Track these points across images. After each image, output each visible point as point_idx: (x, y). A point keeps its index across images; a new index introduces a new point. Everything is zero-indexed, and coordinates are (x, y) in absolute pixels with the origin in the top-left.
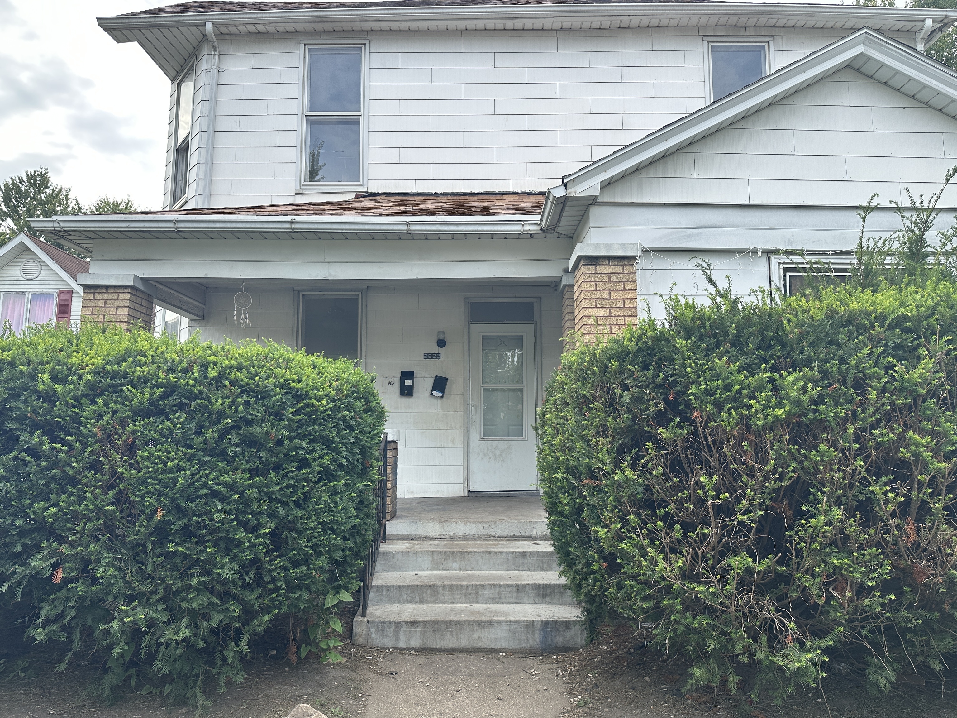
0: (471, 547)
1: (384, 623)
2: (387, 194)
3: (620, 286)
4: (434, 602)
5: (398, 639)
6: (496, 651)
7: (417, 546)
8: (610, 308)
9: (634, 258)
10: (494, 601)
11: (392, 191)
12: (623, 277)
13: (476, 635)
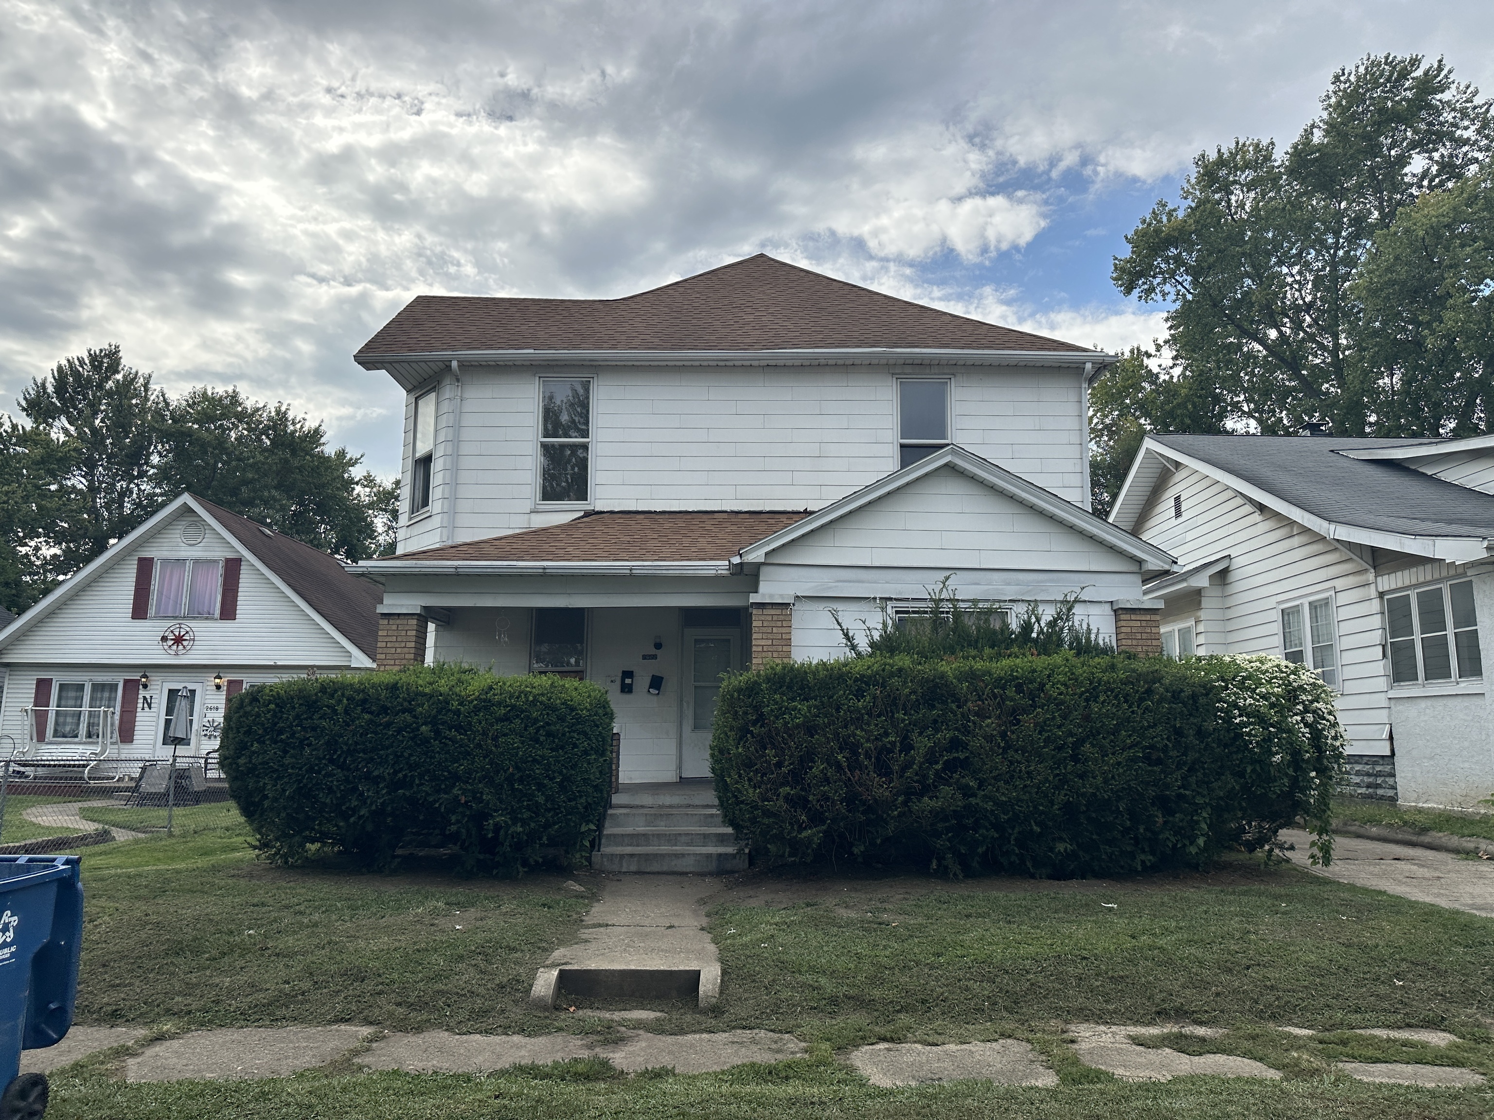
0: (674, 811)
1: (612, 855)
2: (612, 512)
3: (779, 624)
4: (646, 846)
5: (621, 866)
6: (686, 873)
7: (634, 811)
8: (772, 639)
9: (789, 604)
10: (688, 845)
11: (616, 510)
12: (782, 618)
13: (673, 864)
